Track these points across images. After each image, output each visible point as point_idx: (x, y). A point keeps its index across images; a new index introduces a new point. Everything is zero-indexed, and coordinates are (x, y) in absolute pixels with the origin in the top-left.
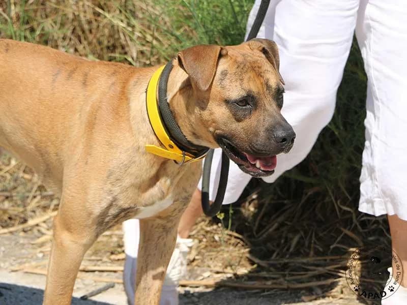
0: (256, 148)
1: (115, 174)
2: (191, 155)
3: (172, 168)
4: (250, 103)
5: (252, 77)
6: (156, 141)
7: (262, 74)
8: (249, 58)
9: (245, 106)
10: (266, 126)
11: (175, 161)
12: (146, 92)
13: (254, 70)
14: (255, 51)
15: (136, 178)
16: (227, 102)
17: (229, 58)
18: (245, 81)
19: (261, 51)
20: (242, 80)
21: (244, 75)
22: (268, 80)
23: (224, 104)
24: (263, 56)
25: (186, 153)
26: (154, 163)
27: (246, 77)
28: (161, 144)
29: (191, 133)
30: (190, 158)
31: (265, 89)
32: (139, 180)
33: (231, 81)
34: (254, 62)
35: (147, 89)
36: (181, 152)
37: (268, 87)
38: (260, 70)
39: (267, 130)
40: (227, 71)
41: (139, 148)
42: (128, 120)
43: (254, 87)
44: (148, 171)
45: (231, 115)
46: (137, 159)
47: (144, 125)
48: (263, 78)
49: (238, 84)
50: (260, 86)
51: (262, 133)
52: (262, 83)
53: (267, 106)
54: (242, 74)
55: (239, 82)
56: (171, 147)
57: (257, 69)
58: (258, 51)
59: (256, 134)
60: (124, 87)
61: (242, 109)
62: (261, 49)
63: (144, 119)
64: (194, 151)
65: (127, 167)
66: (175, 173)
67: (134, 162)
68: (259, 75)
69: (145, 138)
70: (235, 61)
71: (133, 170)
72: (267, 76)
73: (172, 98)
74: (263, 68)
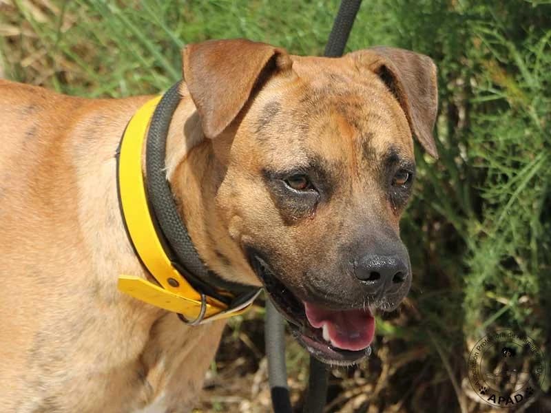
0: (313, 286)
2: (216, 301)
4: (315, 185)
5: (333, 125)
7: (361, 122)
8: (342, 85)
9: (303, 189)
10: (343, 240)
11: (181, 317)
13: (344, 111)
14: (362, 70)
16: (267, 175)
17: (293, 77)
18: (313, 132)
19: (375, 72)
20: (305, 128)
21: (312, 120)
22: (370, 136)
23: (259, 178)
24: (380, 84)
25: (208, 298)
27: (317, 123)
29: (213, 254)
30: (215, 310)
31: (359, 157)
33: (281, 130)
34: (348, 94)
36: (196, 295)
37: (368, 151)
38: (358, 113)
39: (342, 248)
40: (278, 104)
44: (124, 344)
45: (272, 205)
46: (97, 313)
48: (361, 130)
49: (295, 136)
50: (347, 147)
51: (333, 255)
52: (354, 143)
53: (356, 193)
54: (309, 116)
55: (298, 131)
56: (174, 283)
57: (350, 109)
58: (368, 72)
59: (320, 256)
61: (296, 195)
62: (375, 67)
64: (225, 294)
67: (92, 320)
68: (353, 124)
70: (305, 87)
72: (372, 126)
73: (178, 168)
74: (367, 109)
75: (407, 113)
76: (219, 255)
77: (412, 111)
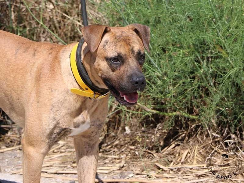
0: (121, 87)
1: (55, 107)
2: (99, 93)
3: (89, 103)
4: (120, 60)
5: (123, 45)
6: (78, 86)
7: (130, 44)
8: (125, 34)
9: (117, 62)
10: (128, 74)
11: (90, 98)
12: (70, 57)
13: (126, 41)
14: (130, 30)
15: (68, 110)
16: (107, 59)
17: (111, 33)
18: (118, 47)
19: (133, 30)
20: (116, 46)
21: (117, 44)
22: (133, 47)
23: (105, 60)
24: (135, 33)
25: (96, 92)
26: (78, 100)
27: (119, 44)
28: (81, 88)
30: (98, 95)
31: (130, 53)
32: (70, 110)
33: (109, 47)
34: (126, 36)
35: (70, 56)
36: (92, 92)
37: (133, 52)
38: (129, 41)
39: (128, 77)
40: (108, 40)
41: (68, 91)
42: (61, 74)
43: (123, 51)
44: (75, 105)
45: (109, 67)
46: (67, 98)
47: (71, 77)
48: (130, 46)
50: (127, 50)
51: (125, 78)
52: (129, 49)
53: (130, 62)
55: (114, 47)
56: (87, 89)
57: (127, 40)
58: (132, 31)
59: (122, 79)
60: (57, 54)
61: (115, 63)
62: (133, 29)
63: (70, 74)
64: (101, 91)
65: (62, 103)
66: (91, 106)
67: (66, 100)
68: (128, 44)
69: (71, 85)
70: (115, 35)
71: (66, 104)
72: (133, 45)
73: (83, 59)
74: (132, 40)
75: (142, 41)
76: (97, 81)
77: (144, 41)
